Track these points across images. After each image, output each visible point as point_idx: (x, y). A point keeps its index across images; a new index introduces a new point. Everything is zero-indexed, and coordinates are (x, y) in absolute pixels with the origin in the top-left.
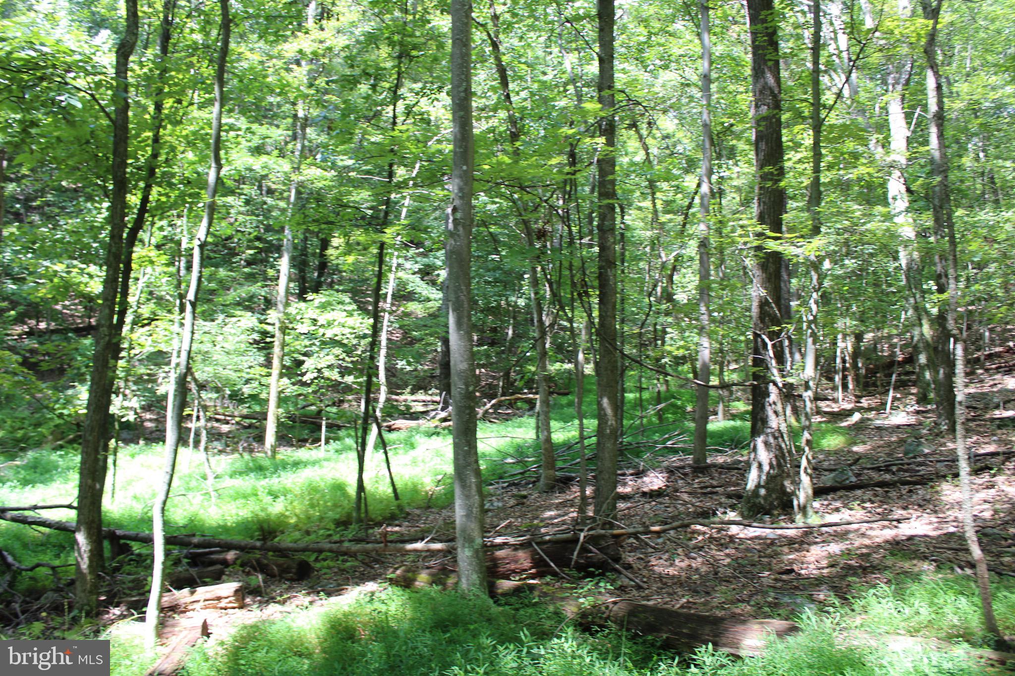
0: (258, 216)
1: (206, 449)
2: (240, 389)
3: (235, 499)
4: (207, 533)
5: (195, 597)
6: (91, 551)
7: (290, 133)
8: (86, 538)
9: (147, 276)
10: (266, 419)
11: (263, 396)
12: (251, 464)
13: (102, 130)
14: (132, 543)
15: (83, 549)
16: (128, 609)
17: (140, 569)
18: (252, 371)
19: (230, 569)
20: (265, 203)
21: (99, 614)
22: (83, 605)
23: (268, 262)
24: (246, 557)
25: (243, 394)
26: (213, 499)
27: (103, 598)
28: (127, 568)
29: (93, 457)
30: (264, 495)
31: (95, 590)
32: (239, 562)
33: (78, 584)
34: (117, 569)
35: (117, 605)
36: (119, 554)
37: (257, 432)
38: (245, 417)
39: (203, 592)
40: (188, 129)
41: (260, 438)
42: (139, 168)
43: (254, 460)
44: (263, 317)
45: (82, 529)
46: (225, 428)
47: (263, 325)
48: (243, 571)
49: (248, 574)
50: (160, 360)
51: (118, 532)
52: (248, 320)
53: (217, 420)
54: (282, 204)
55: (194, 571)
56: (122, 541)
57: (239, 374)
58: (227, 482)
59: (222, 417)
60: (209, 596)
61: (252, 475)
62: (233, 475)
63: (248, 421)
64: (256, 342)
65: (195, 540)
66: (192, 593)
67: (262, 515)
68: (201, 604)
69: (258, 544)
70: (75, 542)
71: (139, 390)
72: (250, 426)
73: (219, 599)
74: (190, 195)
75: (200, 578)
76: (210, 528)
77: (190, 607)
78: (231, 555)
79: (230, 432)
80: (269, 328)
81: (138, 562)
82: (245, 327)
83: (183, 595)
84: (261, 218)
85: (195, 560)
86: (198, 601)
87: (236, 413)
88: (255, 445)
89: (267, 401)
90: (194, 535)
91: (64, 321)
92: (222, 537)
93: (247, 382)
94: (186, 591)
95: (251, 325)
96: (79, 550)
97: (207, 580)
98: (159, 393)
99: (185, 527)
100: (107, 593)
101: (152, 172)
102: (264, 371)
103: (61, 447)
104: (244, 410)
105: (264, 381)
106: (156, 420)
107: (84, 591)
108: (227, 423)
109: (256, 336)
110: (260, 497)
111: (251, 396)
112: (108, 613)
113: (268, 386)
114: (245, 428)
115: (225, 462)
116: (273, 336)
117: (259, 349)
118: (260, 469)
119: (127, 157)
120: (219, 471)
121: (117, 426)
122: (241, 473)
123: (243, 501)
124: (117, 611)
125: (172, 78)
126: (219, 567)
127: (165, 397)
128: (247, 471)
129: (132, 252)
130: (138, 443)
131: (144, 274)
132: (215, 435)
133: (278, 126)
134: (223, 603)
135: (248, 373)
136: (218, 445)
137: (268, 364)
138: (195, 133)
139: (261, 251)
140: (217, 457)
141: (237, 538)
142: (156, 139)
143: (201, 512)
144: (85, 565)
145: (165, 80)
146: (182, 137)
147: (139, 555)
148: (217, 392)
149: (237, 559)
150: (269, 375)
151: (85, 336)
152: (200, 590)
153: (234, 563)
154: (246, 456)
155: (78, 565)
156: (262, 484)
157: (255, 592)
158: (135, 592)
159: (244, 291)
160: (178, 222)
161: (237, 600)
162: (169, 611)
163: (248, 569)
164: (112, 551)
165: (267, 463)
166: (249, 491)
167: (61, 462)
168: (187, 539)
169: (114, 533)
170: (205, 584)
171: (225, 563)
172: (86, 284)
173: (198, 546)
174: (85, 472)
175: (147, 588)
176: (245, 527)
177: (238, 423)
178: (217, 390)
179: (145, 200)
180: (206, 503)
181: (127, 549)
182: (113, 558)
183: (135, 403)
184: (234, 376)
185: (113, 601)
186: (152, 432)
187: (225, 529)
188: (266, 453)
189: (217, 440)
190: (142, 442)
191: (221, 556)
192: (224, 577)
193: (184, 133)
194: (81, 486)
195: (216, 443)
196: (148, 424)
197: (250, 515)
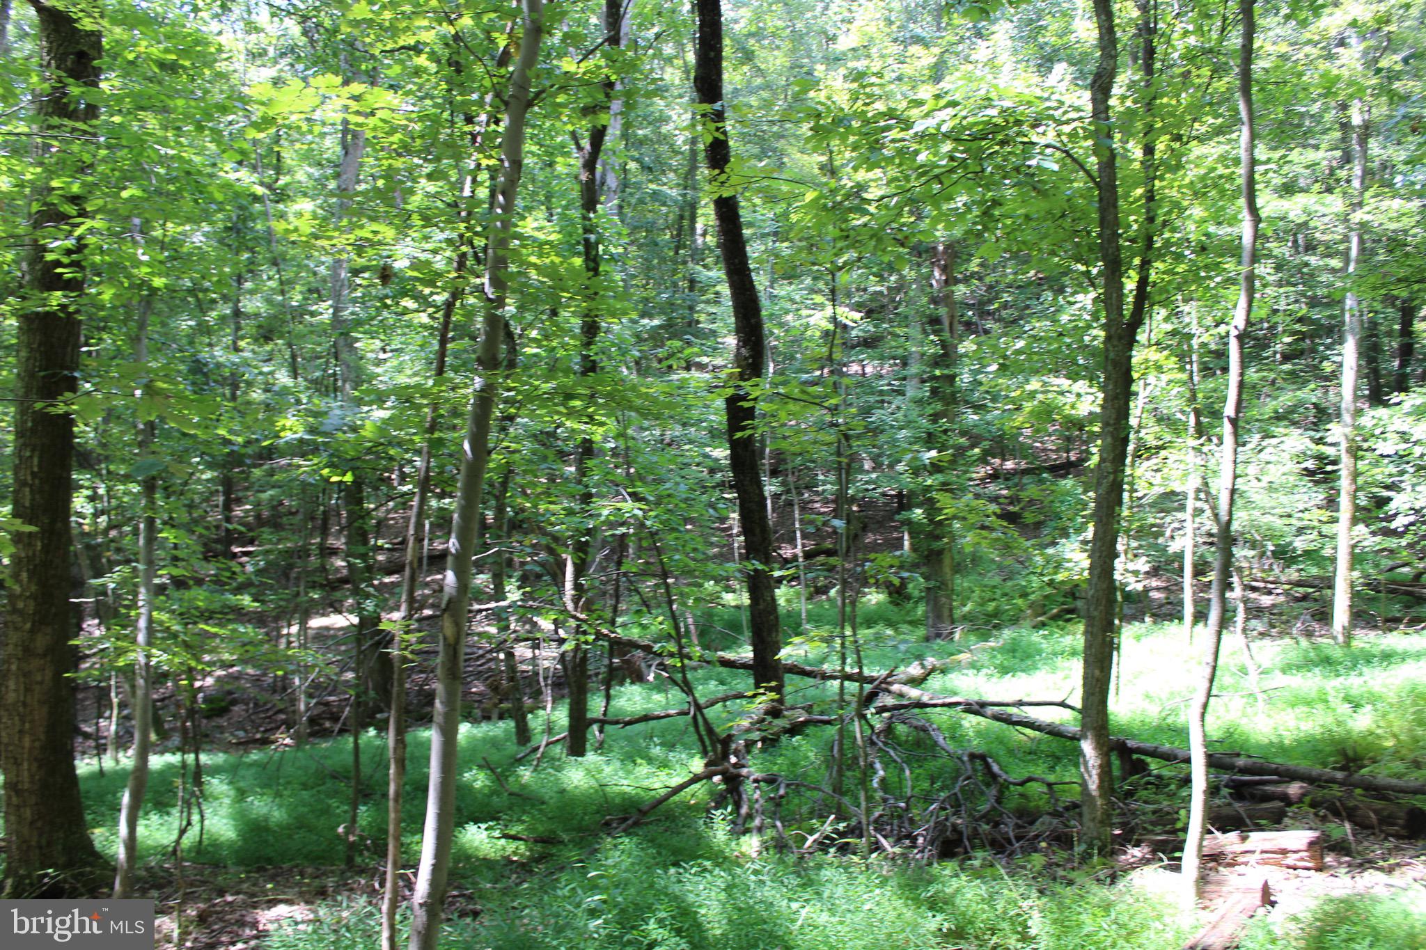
0: (1294, 285)
1: (1244, 630)
2: (1291, 543)
3: (1293, 706)
4: (1252, 753)
5: (1247, 845)
6: (1101, 766)
7: (1338, 153)
8: (1095, 748)
9: (1149, 388)
10: (1331, 587)
11: (1327, 552)
12: (1312, 654)
13: (1081, 196)
14: (1149, 759)
15: (1091, 763)
16: (1154, 852)
17: (1161, 797)
18: (1306, 515)
19: (1294, 808)
20: (1306, 265)
21: (1113, 853)
22: (1092, 839)
23: (1316, 352)
24: (1320, 794)
25: (1294, 550)
26: (1261, 703)
27: (1117, 832)
28: (1143, 794)
29: (1100, 639)
30: (1339, 701)
31: (1106, 821)
32: (1307, 799)
33: (1085, 809)
34: (1129, 794)
35: (1137, 844)
36: (1132, 774)
37: (1316, 606)
38: (1299, 584)
39: (1258, 840)
40: (1192, 174)
41: (1324, 615)
42: (1133, 241)
43: (1316, 648)
44: (1318, 435)
45: (1089, 734)
46: (1266, 601)
47: (1321, 447)
48: (1316, 815)
49: (1324, 819)
50: (1169, 505)
51: (1130, 743)
52: (1296, 441)
53: (1254, 589)
54: (1335, 263)
55: (1239, 806)
56: (1135, 756)
57: (1287, 521)
58: (1279, 679)
59: (1261, 585)
60: (1268, 846)
61: (1317, 670)
62: (1287, 669)
63: (1301, 590)
64: (1309, 473)
65: (1241, 762)
66: (1244, 839)
67: (1338, 731)
68: (1257, 856)
69: (1340, 775)
70: (1081, 753)
71: (1140, 547)
72: (1305, 598)
73: (1284, 852)
74: (1206, 267)
75: (1250, 817)
76: (1259, 746)
77: (1240, 859)
78: (1294, 789)
79: (1274, 606)
80: (1330, 451)
81: (1157, 786)
82: (1294, 451)
83: (1229, 841)
84: (1300, 287)
85: (1240, 791)
86: (1253, 852)
87: (1283, 578)
88: (1316, 626)
89: (1333, 560)
90: (1238, 755)
91: (1036, 458)
92: (1278, 760)
93: (1301, 531)
94: (1233, 836)
95: (1301, 448)
96: (1086, 763)
97: (1263, 822)
98: (1171, 550)
99: (1221, 741)
100: (1123, 825)
101: (1149, 242)
102: (1325, 515)
103: (1043, 625)
104: (1293, 574)
105: (1326, 529)
106: (1166, 588)
107: (1093, 820)
108: (1270, 593)
109: (1310, 464)
110: (1332, 705)
111: (1307, 553)
112: (1125, 853)
113: (1333, 538)
114: (1298, 600)
115: (1272, 651)
116: (1334, 463)
117: (1316, 483)
118: (1327, 661)
119: (1118, 226)
120: (1266, 664)
121: (1119, 598)
122: (1299, 668)
123: (1306, 709)
124: (1136, 852)
125: (1163, 106)
126: (1279, 804)
127: (1180, 556)
128: (1306, 665)
129: (1130, 357)
130: (1143, 621)
131: (1146, 385)
132: (1255, 611)
133: (1317, 147)
134: (1291, 860)
135: (1301, 519)
136: (1258, 625)
137: (1331, 503)
138: (1203, 178)
139: (1303, 336)
140: (1259, 643)
141: (1303, 765)
142: (1150, 196)
143: (1244, 721)
144: (1093, 785)
145: (1155, 111)
146: (1185, 186)
147: (1159, 777)
148: (1253, 547)
149: (1304, 795)
150: (1334, 521)
151: (1064, 476)
152: (1254, 836)
153: (1300, 800)
154: (1304, 642)
155: (1084, 785)
156: (1334, 685)
157: (1340, 848)
158: (1158, 829)
159: (1286, 399)
160: (1186, 308)
161: (1312, 858)
162: (1213, 860)
163: (1322, 812)
164: (1122, 768)
165: (1337, 653)
166: (1314, 695)
167: (1044, 645)
168: (1227, 760)
169: (1124, 744)
170: (1260, 828)
171: (1286, 799)
172: (1073, 407)
173: (1243, 771)
174: (1091, 659)
175: (1179, 825)
176: (1311, 747)
177: (1286, 593)
178: (1253, 545)
179: (1143, 282)
180: (1249, 710)
181: (1141, 767)
182: (1124, 779)
183: (1142, 565)
184: (1278, 523)
185: (1130, 836)
186: (1161, 606)
187: (1283, 749)
188: (1334, 638)
189: (1256, 617)
190: (1147, 619)
191: (1279, 789)
192: (1286, 820)
193: (1187, 181)
194: (1085, 678)
195: (1254, 623)
196: (1155, 595)
197: (1317, 731)
